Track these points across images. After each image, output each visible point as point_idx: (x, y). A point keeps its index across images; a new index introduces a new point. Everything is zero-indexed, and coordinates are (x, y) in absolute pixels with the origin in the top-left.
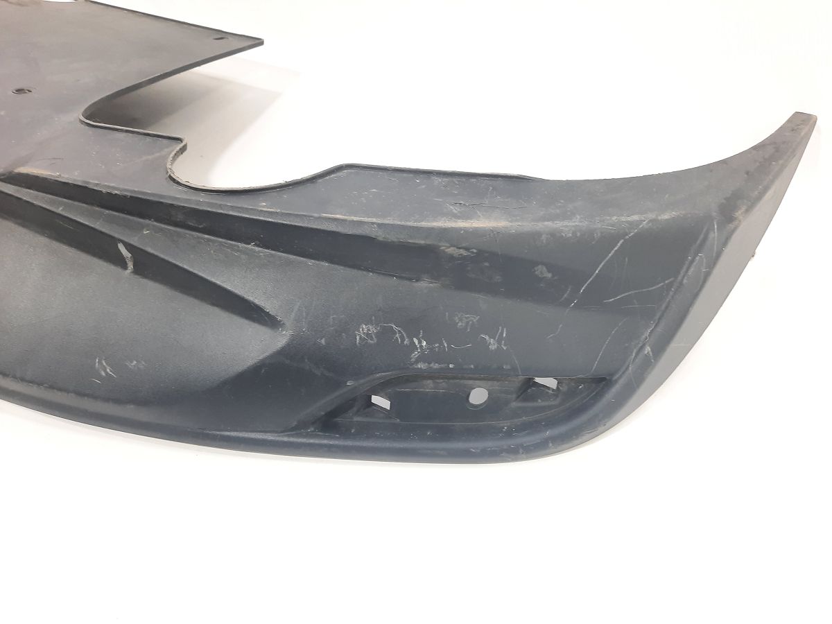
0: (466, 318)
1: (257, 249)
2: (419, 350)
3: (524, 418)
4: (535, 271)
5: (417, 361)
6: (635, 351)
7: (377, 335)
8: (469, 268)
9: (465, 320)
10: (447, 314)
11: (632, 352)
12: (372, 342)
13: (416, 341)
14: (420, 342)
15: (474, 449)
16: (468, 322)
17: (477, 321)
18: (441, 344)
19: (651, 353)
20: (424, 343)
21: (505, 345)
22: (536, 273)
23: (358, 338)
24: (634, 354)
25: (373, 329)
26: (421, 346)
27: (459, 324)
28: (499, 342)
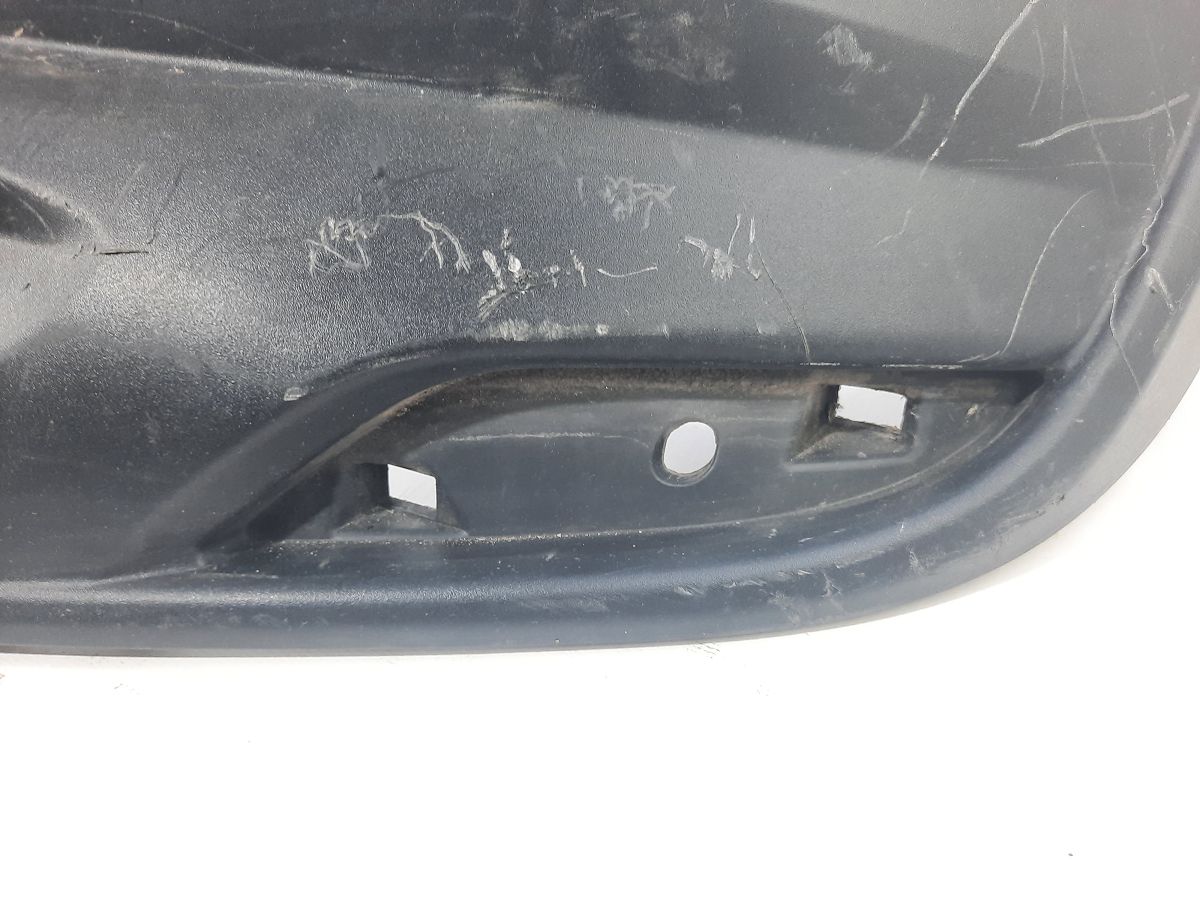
0: (635, 191)
1: (31, 44)
2: (501, 286)
3: (823, 505)
4: (825, 45)
5: (496, 319)
6: (1117, 285)
7: (374, 245)
8: (633, 37)
9: (632, 199)
10: (580, 181)
11: (1109, 290)
12: (356, 266)
13: (489, 257)
14: (503, 262)
15: (687, 588)
16: (641, 205)
17: (669, 200)
18: (566, 262)
19: (1163, 285)
20: (516, 266)
21: (755, 266)
22: (829, 49)
23: (312, 256)
24: (1115, 293)
25: (358, 231)
26: (508, 274)
27: (617, 209)
28: (738, 256)
